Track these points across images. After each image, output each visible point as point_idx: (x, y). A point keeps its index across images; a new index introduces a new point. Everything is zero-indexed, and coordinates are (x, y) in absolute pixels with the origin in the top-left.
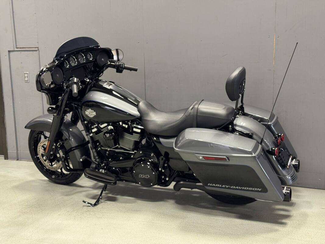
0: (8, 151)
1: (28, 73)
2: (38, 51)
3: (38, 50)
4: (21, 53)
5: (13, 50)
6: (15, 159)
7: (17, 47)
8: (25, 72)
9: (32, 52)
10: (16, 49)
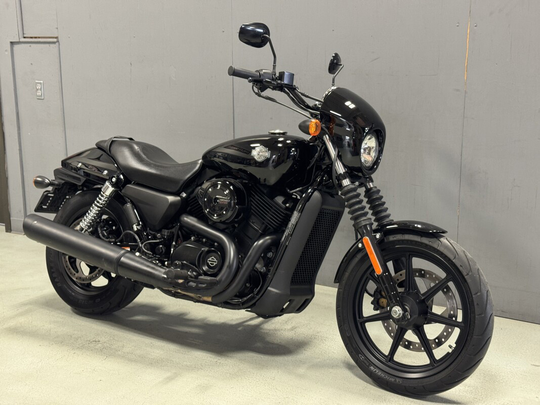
0: (11, 218)
1: (42, 81)
2: (57, 44)
3: (58, 41)
4: (30, 46)
5: (18, 41)
6: (22, 232)
7: (25, 36)
8: (37, 81)
9: (48, 45)
10: (23, 40)
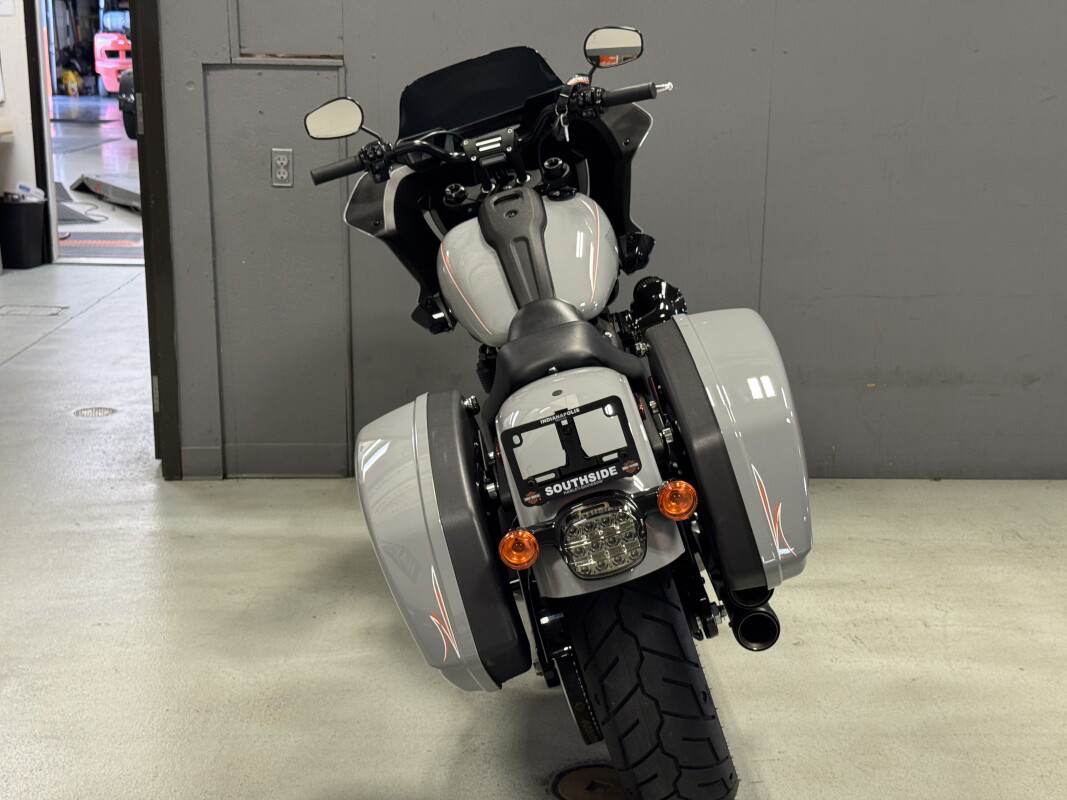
0: (183, 449)
1: (291, 150)
2: (342, 71)
3: (344, 65)
5: (228, 62)
6: (218, 475)
7: (244, 51)
8: (274, 149)
9: (312, 73)
10: (239, 60)
